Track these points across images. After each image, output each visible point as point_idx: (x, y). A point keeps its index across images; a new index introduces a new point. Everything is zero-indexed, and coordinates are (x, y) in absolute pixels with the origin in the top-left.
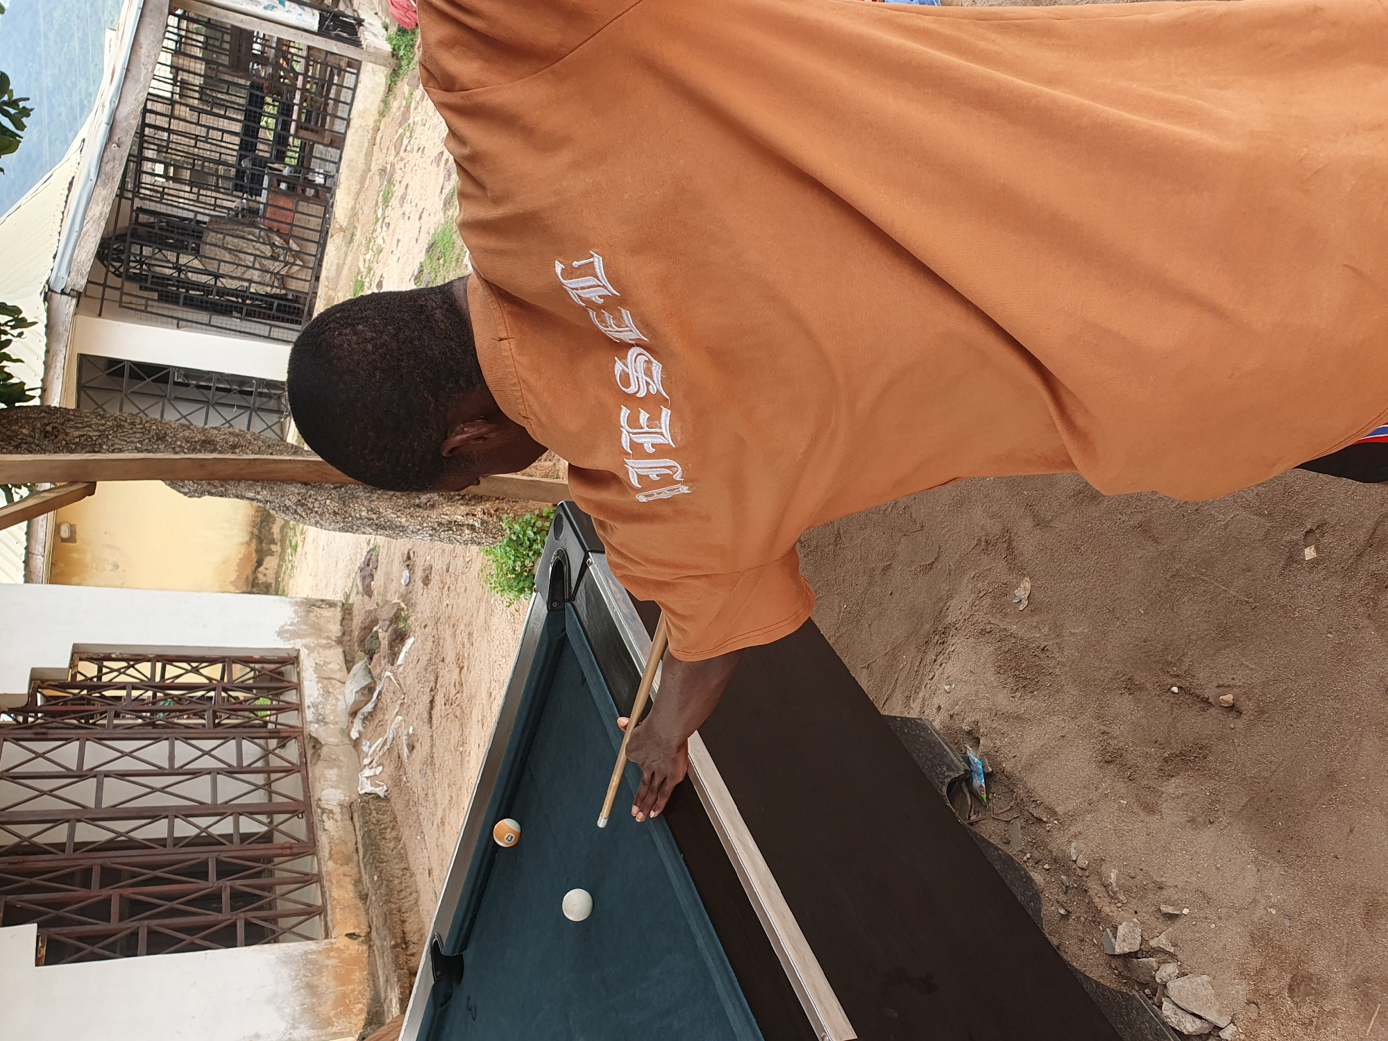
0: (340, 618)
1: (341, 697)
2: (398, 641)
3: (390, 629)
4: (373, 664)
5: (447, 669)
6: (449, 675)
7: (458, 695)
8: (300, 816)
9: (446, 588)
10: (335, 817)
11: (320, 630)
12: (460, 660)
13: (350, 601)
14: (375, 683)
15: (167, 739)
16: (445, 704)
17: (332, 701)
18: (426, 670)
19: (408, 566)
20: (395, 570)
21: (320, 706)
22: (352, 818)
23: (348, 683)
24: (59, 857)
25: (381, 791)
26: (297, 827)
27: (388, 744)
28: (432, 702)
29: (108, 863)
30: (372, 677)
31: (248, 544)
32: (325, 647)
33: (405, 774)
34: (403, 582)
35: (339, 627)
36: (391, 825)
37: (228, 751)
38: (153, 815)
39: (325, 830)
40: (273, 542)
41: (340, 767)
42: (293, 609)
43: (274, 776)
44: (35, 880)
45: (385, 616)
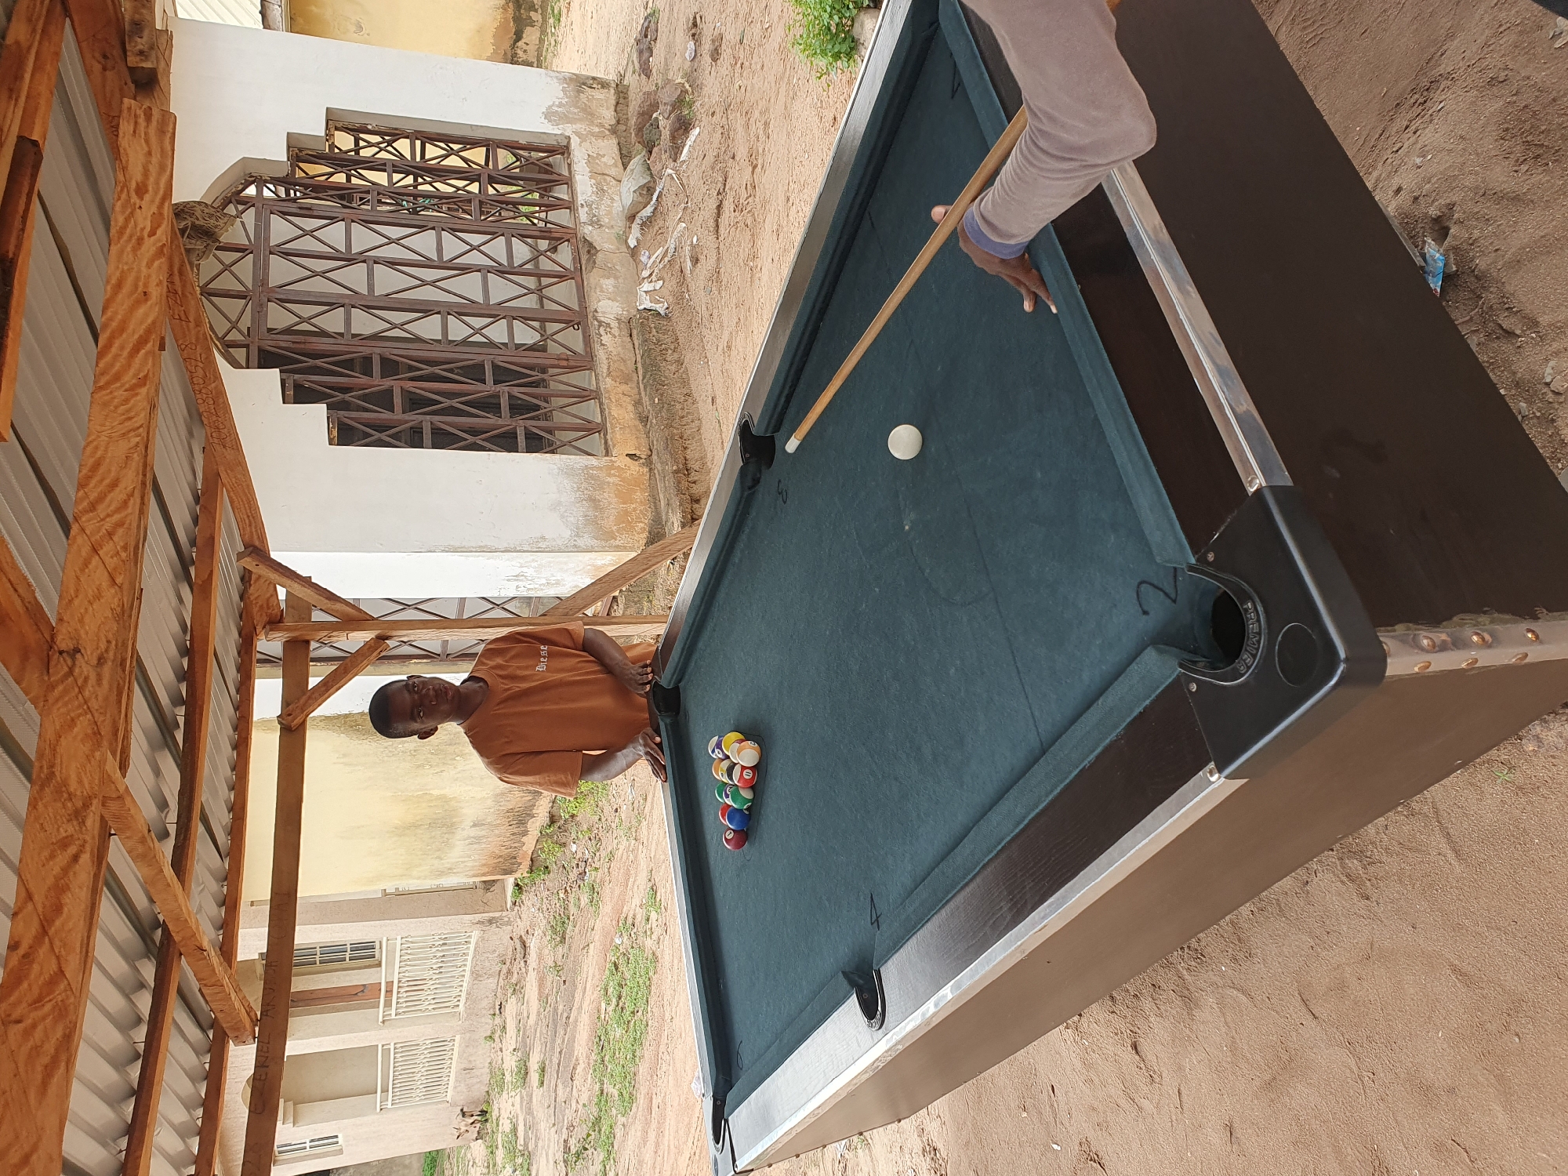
0: (613, 102)
1: (616, 198)
2: (681, 132)
3: (672, 115)
4: (652, 159)
5: (737, 168)
6: (739, 176)
7: (750, 200)
8: (576, 327)
9: (739, 65)
10: (613, 331)
11: (592, 115)
12: (753, 157)
13: (626, 82)
14: (655, 182)
15: (433, 228)
16: (735, 211)
17: (606, 201)
18: (713, 168)
19: (694, 35)
20: (678, 40)
21: (594, 206)
22: (631, 336)
23: (625, 180)
24: (339, 342)
25: (661, 308)
26: (573, 339)
27: (669, 255)
28: (719, 207)
29: (387, 353)
30: (651, 175)
31: (504, 9)
32: (597, 136)
33: (688, 291)
34: (687, 55)
35: (613, 113)
36: (672, 347)
37: (497, 248)
38: (425, 309)
39: (604, 345)
40: (533, 8)
41: (616, 278)
42: (561, 88)
43: (545, 281)
44: (319, 362)
45: (667, 100)
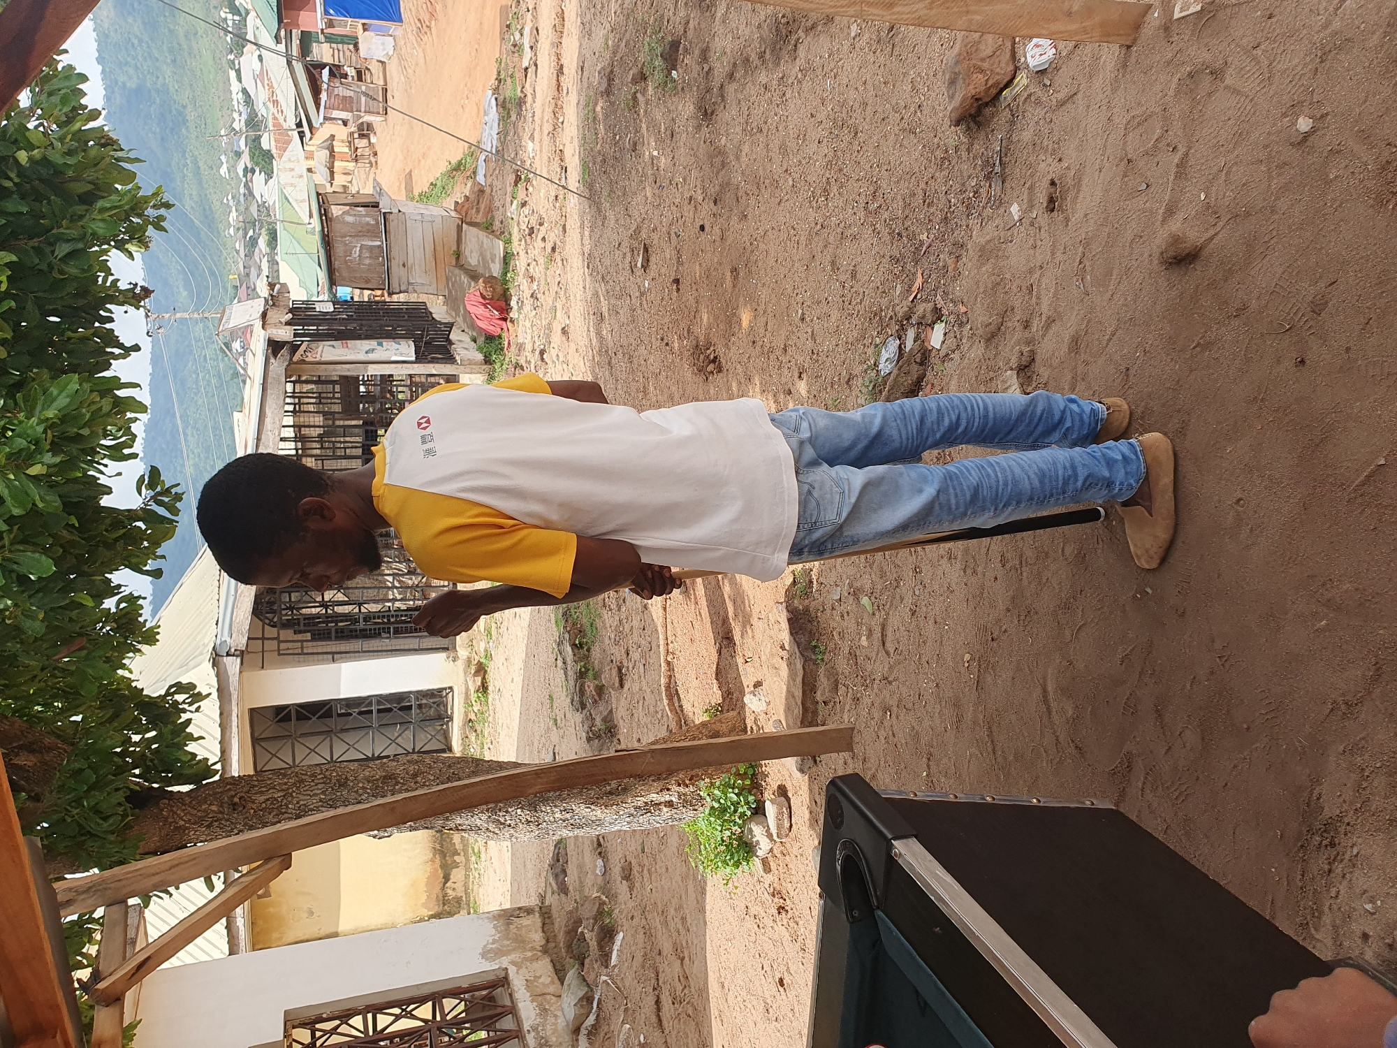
0: (540, 924)
1: (559, 1013)
2: (606, 940)
3: (596, 927)
4: (585, 970)
5: (666, 963)
6: (670, 970)
7: (686, 991)
9: (646, 871)
11: (523, 942)
12: (679, 950)
13: (547, 903)
14: (592, 990)
16: (673, 1003)
17: (551, 1020)
18: (643, 967)
19: (600, 853)
20: (587, 860)
21: (540, 1028)
23: (564, 995)
28: (658, 1002)
30: (588, 985)
31: (432, 860)
32: (532, 960)
34: (598, 872)
35: (541, 934)
40: (456, 853)
42: (492, 925)
45: (588, 915)
